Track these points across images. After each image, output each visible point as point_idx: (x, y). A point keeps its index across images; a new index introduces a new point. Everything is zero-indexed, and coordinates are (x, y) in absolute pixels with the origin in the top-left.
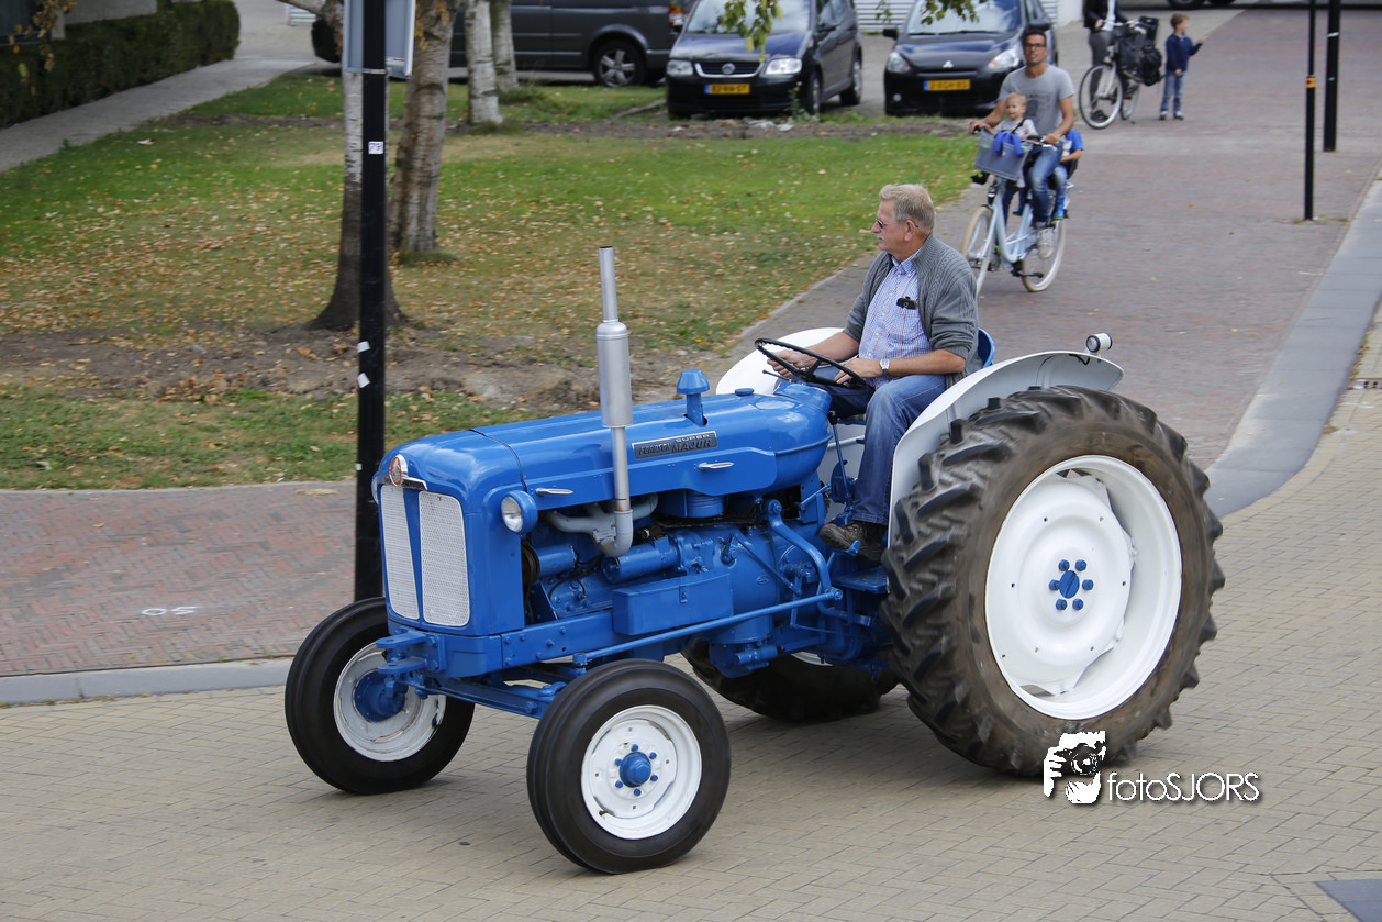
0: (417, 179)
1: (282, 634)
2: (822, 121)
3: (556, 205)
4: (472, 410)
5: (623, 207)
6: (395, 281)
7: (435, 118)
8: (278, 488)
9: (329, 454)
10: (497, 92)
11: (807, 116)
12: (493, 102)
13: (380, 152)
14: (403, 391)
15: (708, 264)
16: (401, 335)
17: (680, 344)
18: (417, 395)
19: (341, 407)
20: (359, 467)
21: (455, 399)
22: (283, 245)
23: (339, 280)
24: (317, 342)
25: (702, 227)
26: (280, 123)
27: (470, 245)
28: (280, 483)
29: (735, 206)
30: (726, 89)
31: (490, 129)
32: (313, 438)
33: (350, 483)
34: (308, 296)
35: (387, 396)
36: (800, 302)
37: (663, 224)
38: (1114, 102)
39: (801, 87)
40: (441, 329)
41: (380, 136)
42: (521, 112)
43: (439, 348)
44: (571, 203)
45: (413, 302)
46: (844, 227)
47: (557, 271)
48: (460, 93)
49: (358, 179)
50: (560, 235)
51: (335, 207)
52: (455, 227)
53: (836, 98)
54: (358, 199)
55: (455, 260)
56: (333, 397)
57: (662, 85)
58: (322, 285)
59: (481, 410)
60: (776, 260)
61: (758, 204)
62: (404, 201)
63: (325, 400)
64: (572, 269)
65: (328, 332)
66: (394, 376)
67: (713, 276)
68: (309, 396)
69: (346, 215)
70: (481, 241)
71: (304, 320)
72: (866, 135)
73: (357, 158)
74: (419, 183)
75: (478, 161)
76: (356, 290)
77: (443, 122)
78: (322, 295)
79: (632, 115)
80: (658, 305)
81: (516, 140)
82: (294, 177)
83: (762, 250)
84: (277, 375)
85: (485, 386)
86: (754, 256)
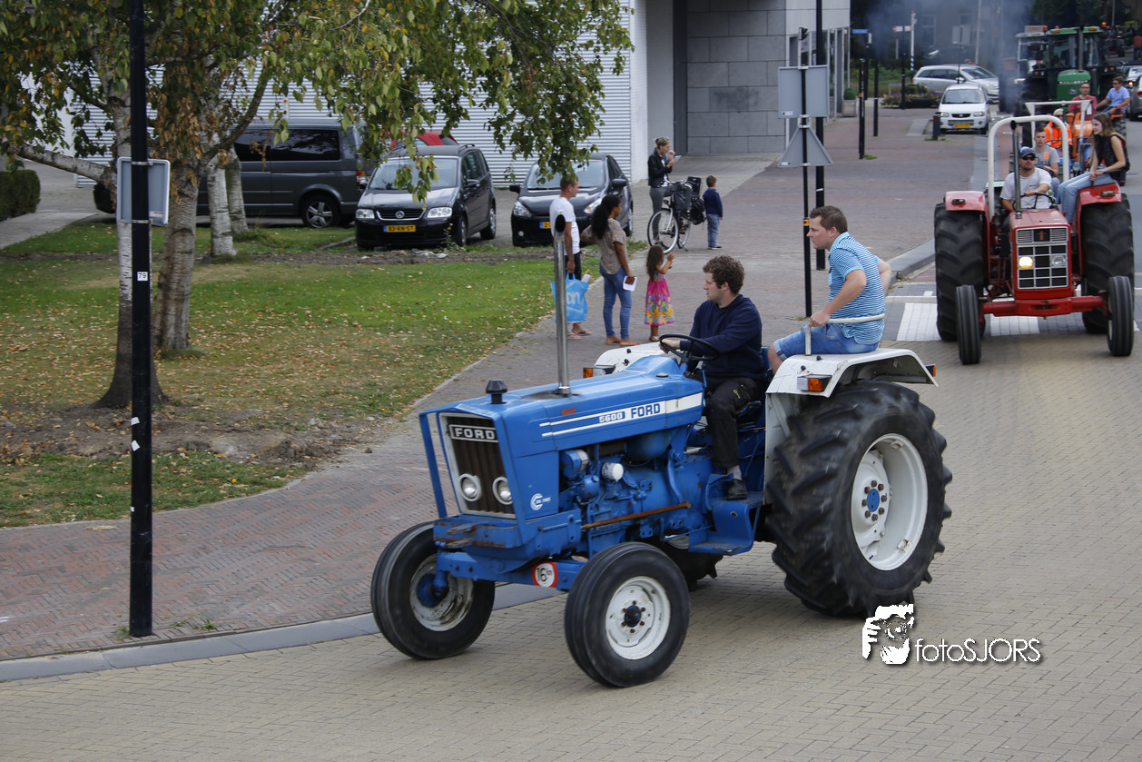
0: (173, 297)
1: (75, 635)
2: (468, 251)
3: (277, 313)
4: (218, 464)
5: (328, 313)
6: (159, 371)
7: (186, 253)
8: (72, 525)
9: (111, 500)
10: (232, 233)
11: (457, 247)
12: (229, 240)
13: (146, 279)
14: (165, 452)
15: (389, 354)
16: (163, 410)
17: (369, 412)
18: (176, 454)
19: (119, 465)
20: (132, 509)
21: (206, 457)
22: (74, 347)
23: (117, 371)
24: (100, 417)
25: (385, 329)
26: (71, 258)
27: (213, 344)
28: (73, 522)
29: (408, 312)
30: (398, 229)
31: (227, 259)
32: (98, 488)
33: (126, 520)
34: (93, 384)
35: (153, 456)
36: (455, 380)
37: (355, 326)
38: (673, 236)
39: (452, 227)
40: (193, 406)
41: (146, 268)
42: (251, 247)
43: (192, 419)
44: (288, 312)
45: (172, 386)
46: (487, 326)
47: (279, 361)
48: (206, 234)
49: (130, 298)
50: (281, 335)
51: (113, 319)
52: (203, 331)
53: (478, 235)
54: (130, 313)
55: (203, 355)
56: (113, 457)
57: (352, 226)
58: (104, 375)
59: (224, 464)
60: (438, 350)
61: (424, 310)
62: (164, 313)
63: (106, 460)
64: (289, 360)
65: (109, 410)
66: (159, 441)
67: (391, 362)
68: (94, 457)
69: (121, 324)
70: (222, 340)
71: (91, 401)
72: (500, 260)
73: (129, 283)
74: (176, 300)
75: (219, 282)
76: (129, 378)
77: (193, 256)
78: (104, 383)
79: (331, 248)
80: (353, 384)
81: (247, 268)
82: (82, 297)
83: (428, 343)
84: (71, 442)
85: (226, 446)
86: (422, 348)
